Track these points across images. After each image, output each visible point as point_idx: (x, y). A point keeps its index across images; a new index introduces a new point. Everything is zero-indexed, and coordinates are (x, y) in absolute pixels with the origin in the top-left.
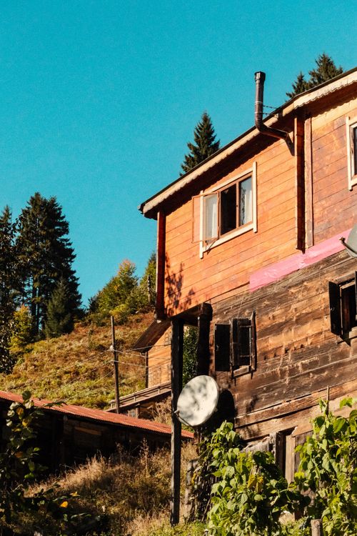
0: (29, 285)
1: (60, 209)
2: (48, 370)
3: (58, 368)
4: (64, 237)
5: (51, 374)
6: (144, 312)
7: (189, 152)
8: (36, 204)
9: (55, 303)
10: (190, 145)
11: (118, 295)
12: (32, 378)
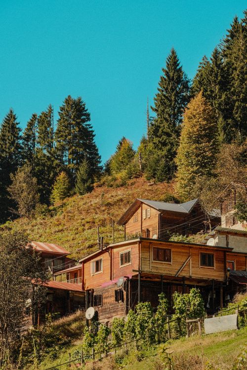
0: (65, 156)
1: (84, 105)
2: (77, 220)
3: (83, 219)
4: (88, 123)
5: (78, 223)
6: (136, 177)
7: (163, 74)
8: (69, 104)
9: (82, 172)
10: (163, 70)
11: (122, 162)
12: (67, 225)
